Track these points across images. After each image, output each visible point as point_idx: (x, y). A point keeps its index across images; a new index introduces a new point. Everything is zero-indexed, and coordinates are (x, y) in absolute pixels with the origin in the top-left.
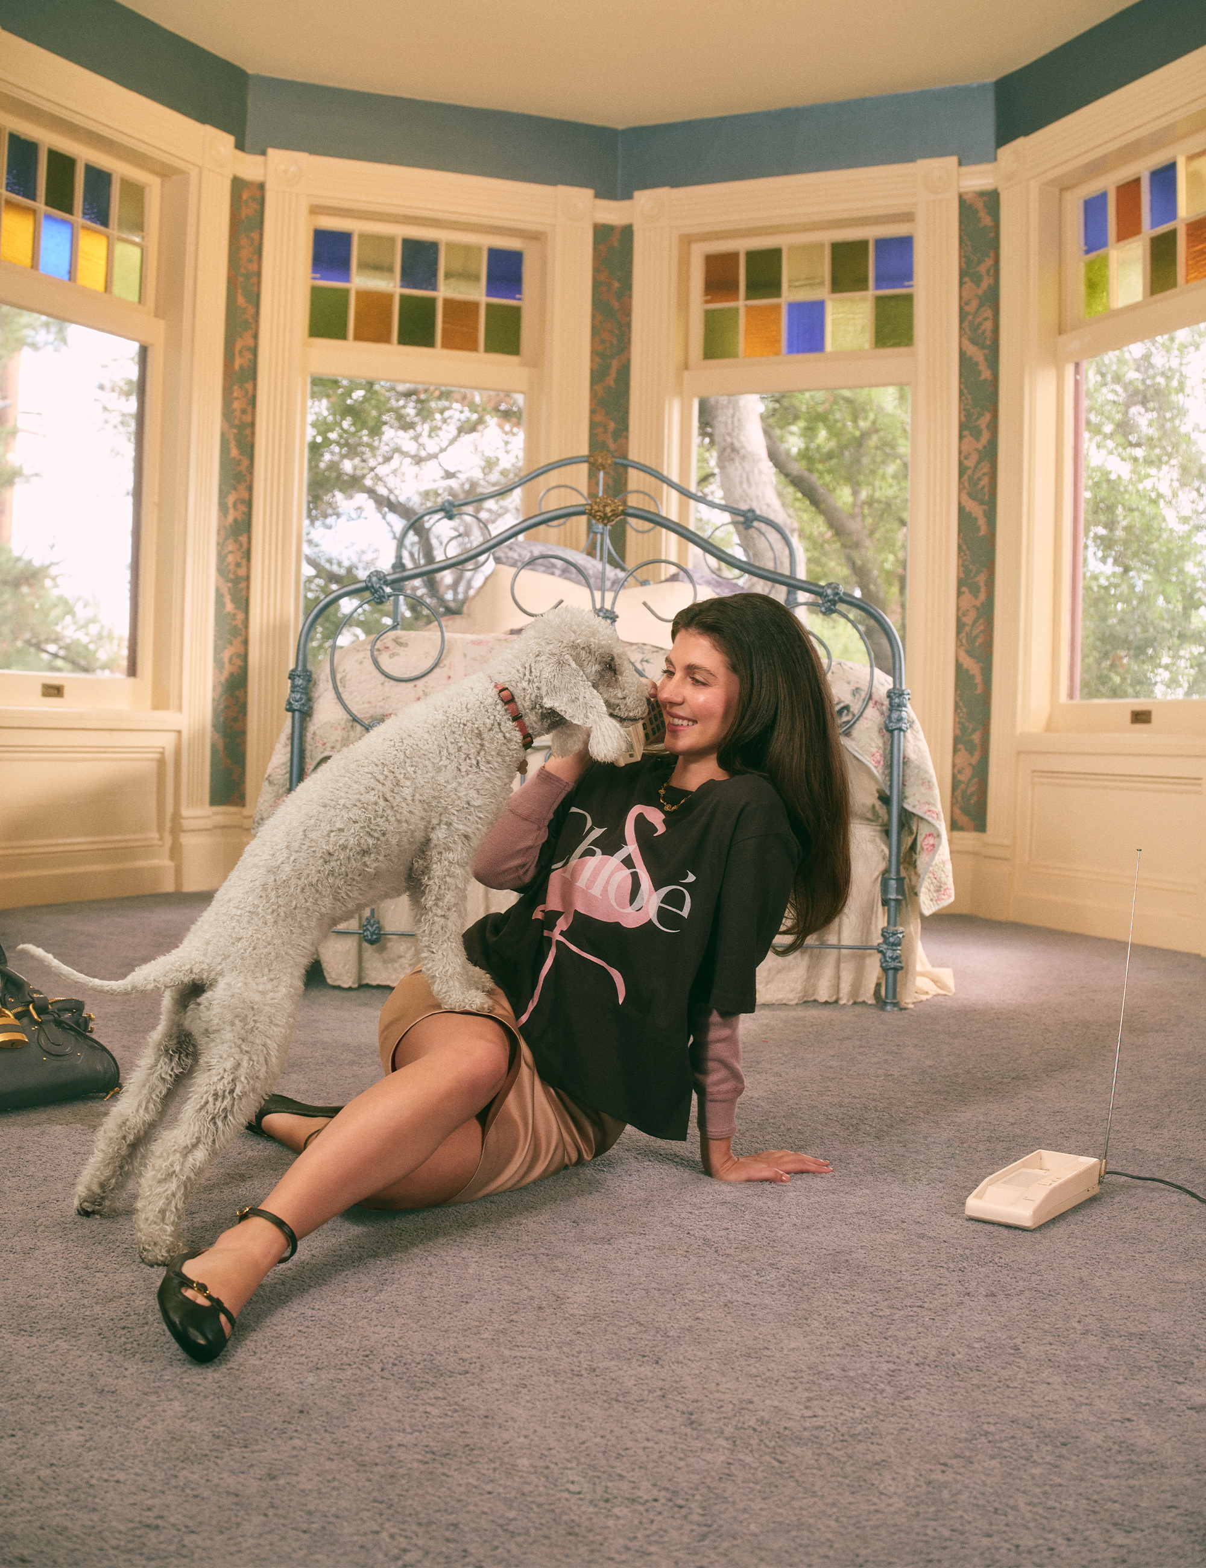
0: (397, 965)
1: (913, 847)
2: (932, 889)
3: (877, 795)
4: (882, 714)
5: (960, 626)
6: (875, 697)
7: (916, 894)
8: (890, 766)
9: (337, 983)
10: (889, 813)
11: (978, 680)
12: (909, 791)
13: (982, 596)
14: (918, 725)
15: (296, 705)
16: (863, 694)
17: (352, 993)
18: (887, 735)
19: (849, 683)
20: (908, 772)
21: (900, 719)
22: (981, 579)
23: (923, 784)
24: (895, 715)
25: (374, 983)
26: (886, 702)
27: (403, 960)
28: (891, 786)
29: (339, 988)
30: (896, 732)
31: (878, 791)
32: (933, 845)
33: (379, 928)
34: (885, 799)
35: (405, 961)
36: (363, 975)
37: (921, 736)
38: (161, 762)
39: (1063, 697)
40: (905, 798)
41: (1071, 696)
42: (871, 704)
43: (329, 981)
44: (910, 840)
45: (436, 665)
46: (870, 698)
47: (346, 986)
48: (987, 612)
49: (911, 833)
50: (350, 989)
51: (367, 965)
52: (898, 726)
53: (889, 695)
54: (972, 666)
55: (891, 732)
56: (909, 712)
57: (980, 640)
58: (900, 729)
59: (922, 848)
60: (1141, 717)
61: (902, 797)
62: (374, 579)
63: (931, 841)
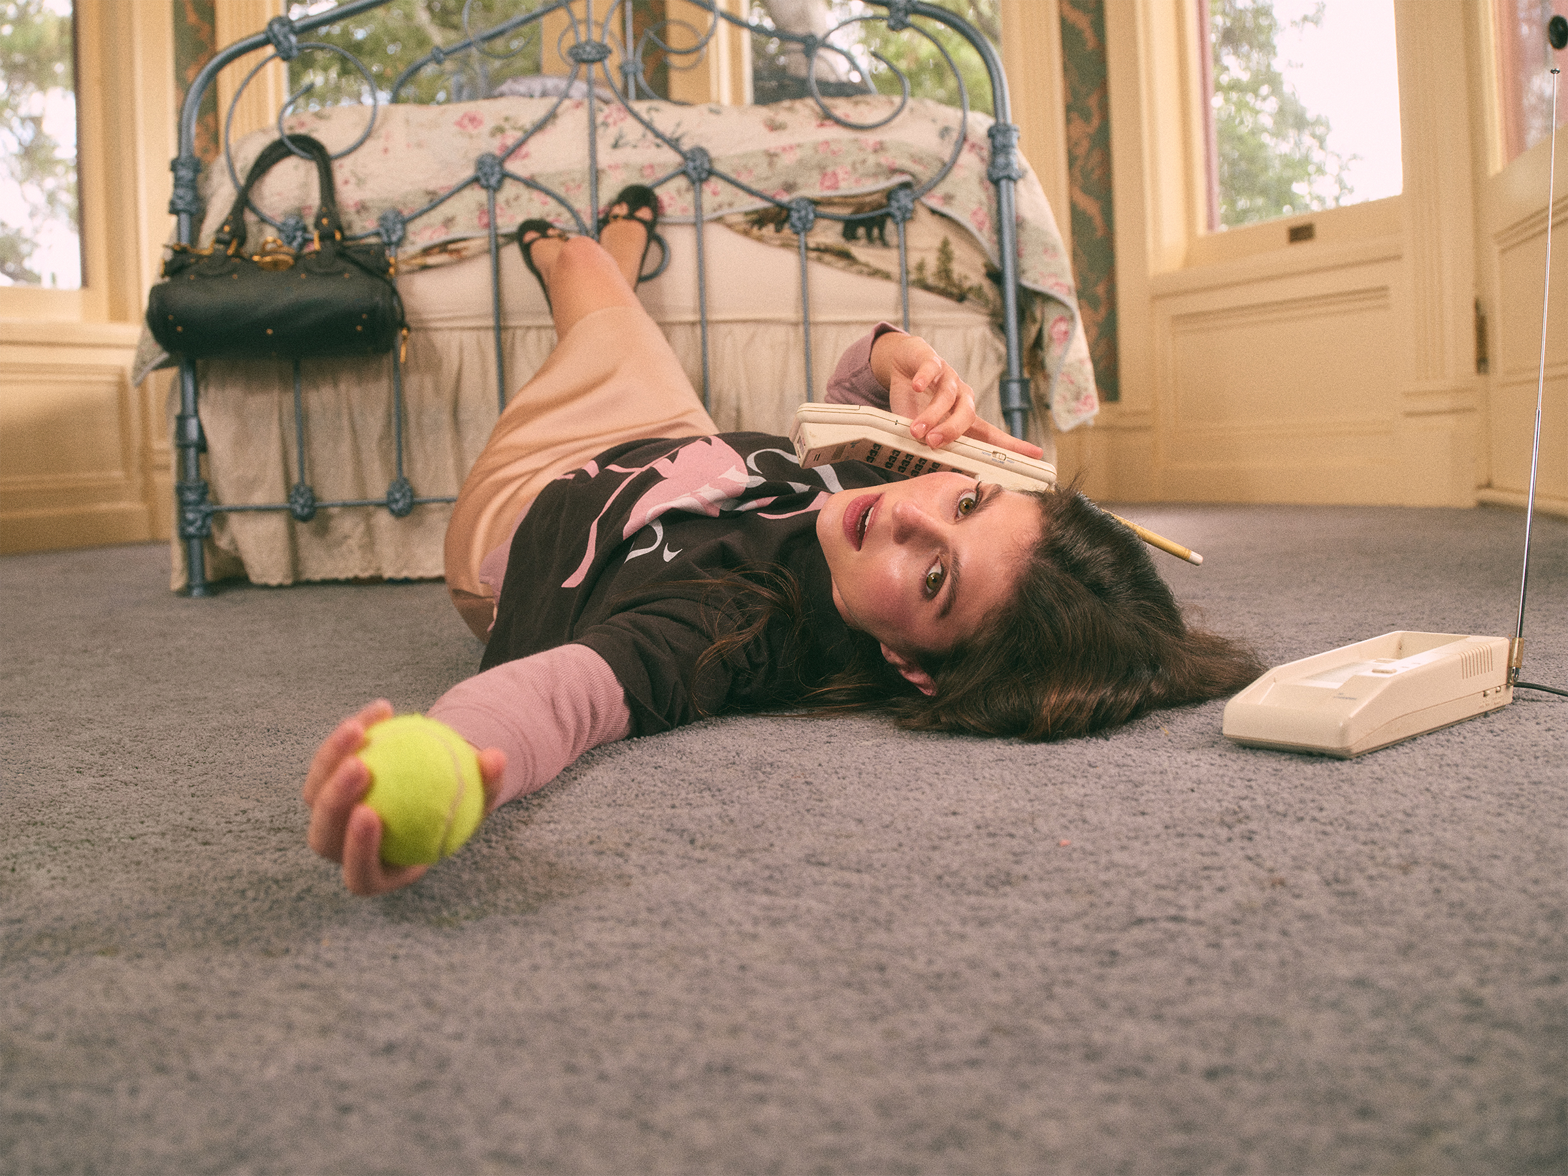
0: (344, 548)
1: (1038, 343)
2: (1068, 396)
3: (983, 270)
4: (982, 160)
5: (1072, 160)
6: (972, 139)
7: (1047, 407)
8: (999, 230)
9: (264, 580)
10: (1002, 294)
11: (1098, 221)
12: (1027, 262)
13: (1096, 122)
14: (1032, 175)
15: (181, 205)
16: (955, 135)
17: (284, 593)
18: (992, 188)
19: (934, 121)
20: (1024, 237)
21: (1008, 165)
22: (1093, 102)
23: (1046, 251)
24: (1001, 160)
25: (317, 577)
26: (986, 144)
27: (350, 541)
28: (1002, 258)
29: (266, 587)
30: (1003, 183)
31: (986, 266)
32: (1066, 333)
33: (314, 499)
34: (996, 276)
35: (353, 542)
36: (300, 568)
37: (1039, 189)
38: (122, 385)
39: (1201, 229)
40: (1024, 272)
41: (1210, 226)
42: (966, 147)
43: (254, 579)
44: (1034, 330)
45: (367, 136)
46: (964, 138)
47: (274, 582)
48: (1102, 140)
49: (1034, 320)
50: (280, 587)
51: (304, 553)
52: (1006, 173)
53: (991, 134)
54: (1091, 207)
55: (996, 182)
56: (1019, 158)
57: (1095, 176)
58: (1009, 178)
59: (1051, 339)
60: (1301, 233)
61: (1019, 272)
62: (276, 27)
63: (1062, 327)
